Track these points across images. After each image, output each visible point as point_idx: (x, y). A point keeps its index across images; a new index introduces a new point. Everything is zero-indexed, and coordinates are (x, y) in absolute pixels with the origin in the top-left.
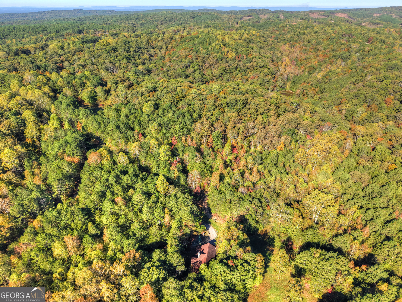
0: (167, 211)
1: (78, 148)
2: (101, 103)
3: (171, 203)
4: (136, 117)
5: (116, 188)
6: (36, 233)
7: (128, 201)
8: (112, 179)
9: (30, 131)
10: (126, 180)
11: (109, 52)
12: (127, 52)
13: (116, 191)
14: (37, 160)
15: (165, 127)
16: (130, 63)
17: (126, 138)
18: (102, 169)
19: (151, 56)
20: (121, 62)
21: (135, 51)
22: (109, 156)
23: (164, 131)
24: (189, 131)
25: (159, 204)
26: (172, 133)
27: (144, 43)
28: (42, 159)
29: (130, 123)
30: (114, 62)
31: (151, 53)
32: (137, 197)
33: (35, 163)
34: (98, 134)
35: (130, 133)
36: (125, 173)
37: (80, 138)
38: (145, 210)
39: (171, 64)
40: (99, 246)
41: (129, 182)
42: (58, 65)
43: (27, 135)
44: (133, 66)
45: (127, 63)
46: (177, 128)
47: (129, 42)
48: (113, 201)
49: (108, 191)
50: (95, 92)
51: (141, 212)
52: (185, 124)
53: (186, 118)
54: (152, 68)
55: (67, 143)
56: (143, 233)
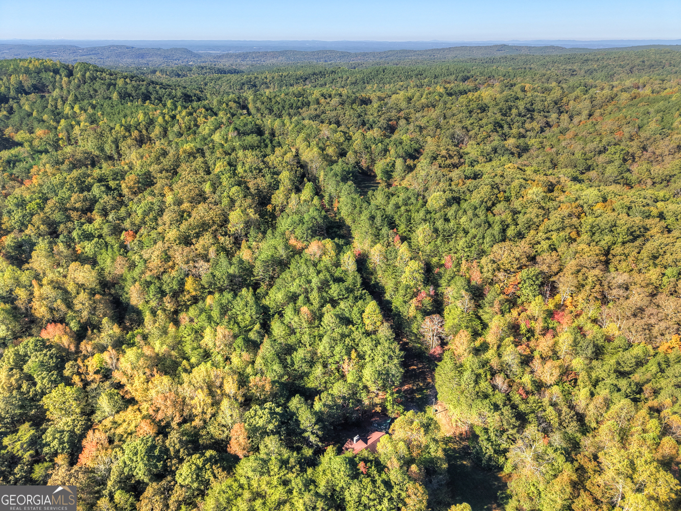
0: (354, 355)
1: (309, 231)
2: (396, 183)
3: (366, 346)
4: (407, 211)
5: (314, 296)
6: (202, 311)
7: (317, 317)
8: (315, 282)
9: (278, 198)
10: (334, 290)
11: (470, 112)
12: (504, 115)
13: (311, 297)
14: (264, 233)
15: (444, 236)
16: (497, 132)
17: (376, 236)
18: (315, 265)
19: (548, 125)
20: (482, 129)
21: (520, 115)
22: (333, 253)
23: (438, 242)
24: (481, 253)
25: (347, 340)
26: (451, 250)
27: (546, 103)
28: (269, 231)
29: (396, 217)
30: (469, 127)
31: (549, 120)
32: (329, 317)
33: (260, 235)
34: (348, 221)
35: (385, 230)
36: (339, 280)
37: (319, 219)
38: (325, 339)
39: (573, 142)
40: (246, 356)
41: (335, 295)
42: (390, 123)
43: (273, 201)
44: (499, 138)
45: (492, 131)
46: (462, 243)
47: (517, 98)
48: (297, 311)
49: (303, 296)
50: (393, 165)
51: (320, 340)
52: (481, 241)
53: (489, 231)
54: (533, 145)
55: (301, 221)
56: (305, 367)
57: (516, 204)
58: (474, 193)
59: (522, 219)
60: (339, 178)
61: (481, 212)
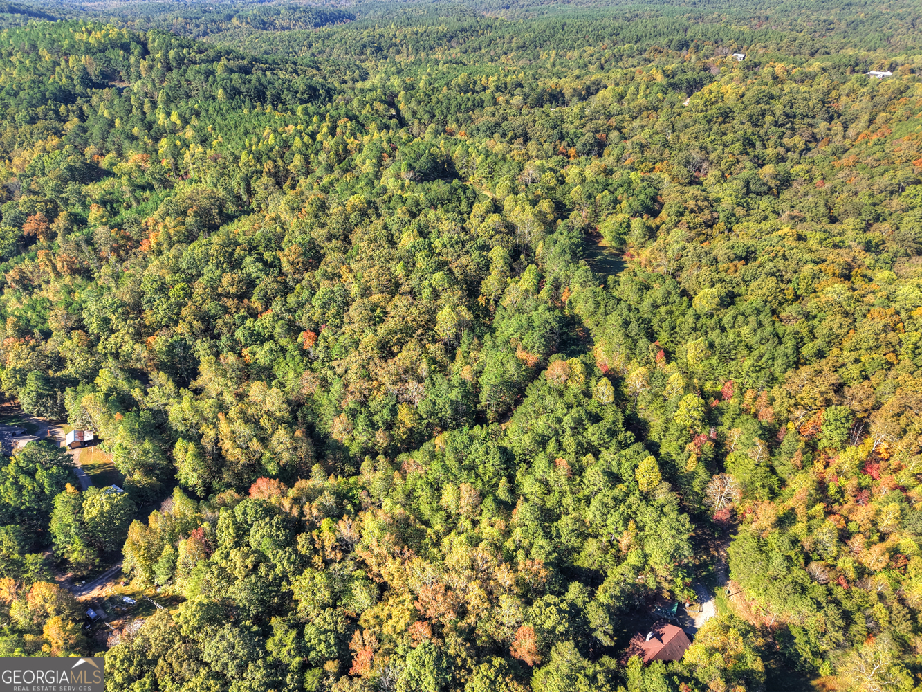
0: (632, 525)
1: (543, 340)
2: (631, 251)
3: (647, 516)
4: (670, 313)
5: (569, 441)
6: (433, 456)
7: (577, 471)
8: (568, 421)
9: (490, 284)
10: (592, 433)
11: (709, 121)
12: (755, 125)
13: (565, 445)
14: (481, 338)
15: (721, 353)
16: (747, 154)
17: (631, 349)
18: (561, 395)
19: (814, 138)
20: (727, 150)
21: (776, 124)
22: (582, 377)
23: (714, 361)
24: (772, 380)
25: (622, 507)
26: (730, 373)
27: (810, 103)
28: (487, 337)
29: (655, 321)
30: (710, 147)
31: (816, 131)
32: (593, 475)
33: (476, 341)
34: (588, 323)
35: (643, 342)
36: (596, 419)
37: (553, 324)
38: (595, 503)
39: (854, 173)
40: (500, 522)
41: (594, 438)
42: (598, 136)
43: (483, 290)
44: (751, 164)
45: (741, 153)
46: (747, 364)
47: (772, 97)
48: (552, 462)
49: (554, 439)
50: (629, 226)
51: (588, 504)
52: (770, 362)
53: (781, 349)
54: (797, 175)
55: (531, 326)
56: (574, 542)
57: (810, 304)
58: (753, 285)
59: (822, 330)
60: (568, 257)
61: (765, 318)
